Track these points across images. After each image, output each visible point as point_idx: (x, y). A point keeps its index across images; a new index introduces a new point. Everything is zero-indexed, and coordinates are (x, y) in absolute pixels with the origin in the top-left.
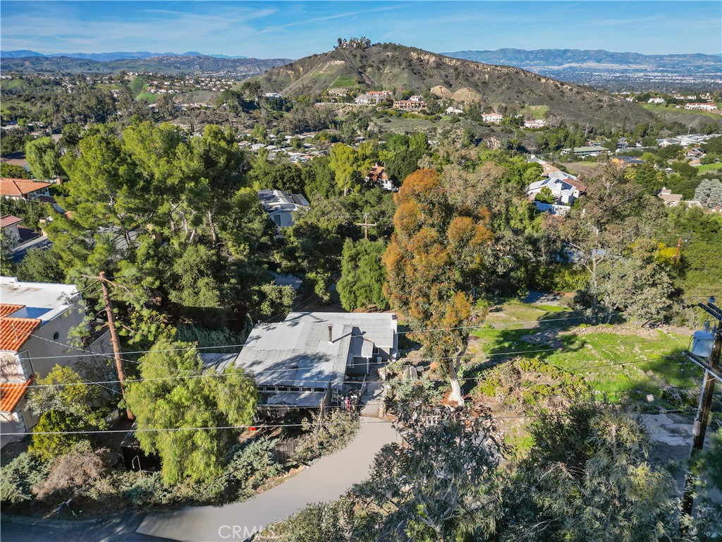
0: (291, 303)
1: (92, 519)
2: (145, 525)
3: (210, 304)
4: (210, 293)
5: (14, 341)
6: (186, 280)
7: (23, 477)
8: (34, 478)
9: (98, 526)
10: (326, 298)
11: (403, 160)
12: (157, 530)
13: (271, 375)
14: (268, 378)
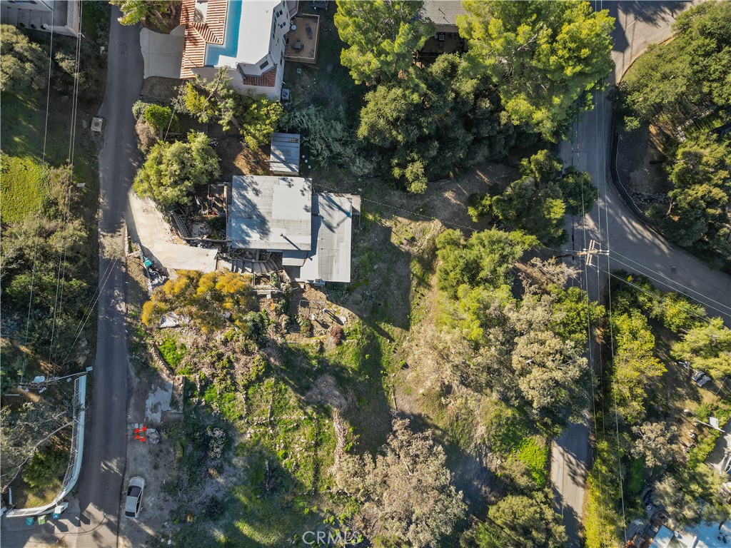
13: (242, 204)
14: (239, 203)
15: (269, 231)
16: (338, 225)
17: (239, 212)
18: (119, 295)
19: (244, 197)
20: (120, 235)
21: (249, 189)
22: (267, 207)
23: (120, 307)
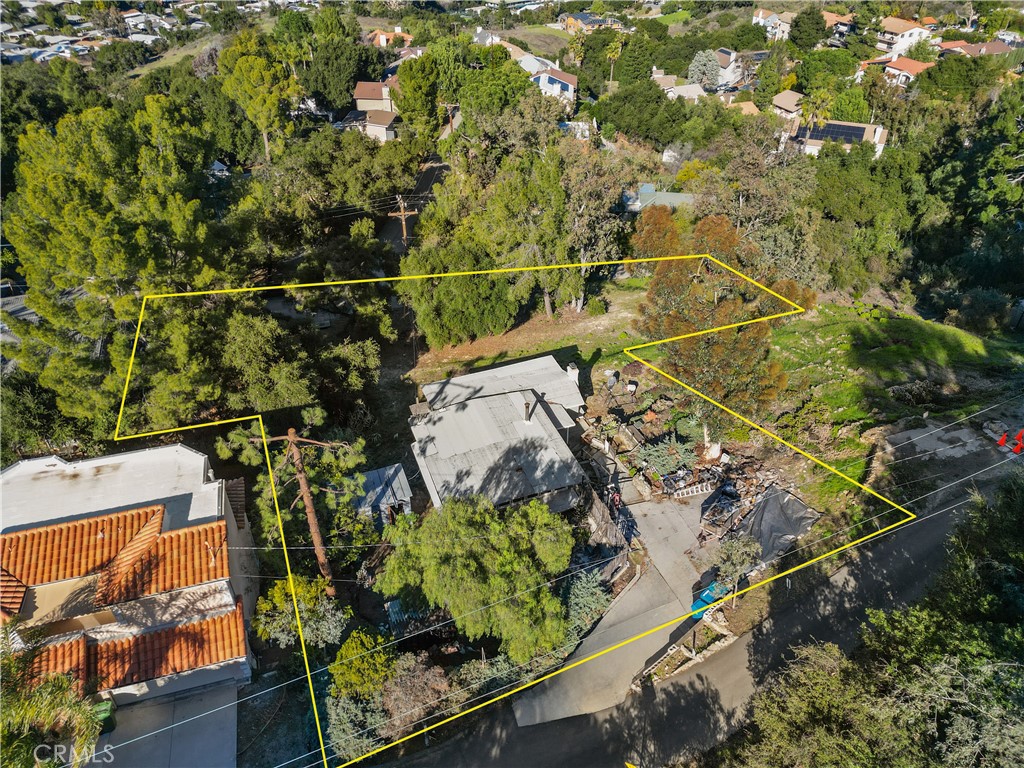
0: (378, 363)
1: (456, 734)
2: (522, 715)
3: (302, 400)
4: (296, 385)
5: (212, 565)
6: (251, 373)
7: (362, 725)
8: (375, 721)
9: (471, 739)
10: (393, 337)
11: (327, 64)
12: (542, 714)
13: (498, 486)
14: (499, 492)
15: (526, 440)
16: (468, 387)
17: (516, 486)
18: (826, 601)
19: (483, 489)
20: (699, 677)
21: (463, 489)
22: (488, 452)
23: (847, 582)
